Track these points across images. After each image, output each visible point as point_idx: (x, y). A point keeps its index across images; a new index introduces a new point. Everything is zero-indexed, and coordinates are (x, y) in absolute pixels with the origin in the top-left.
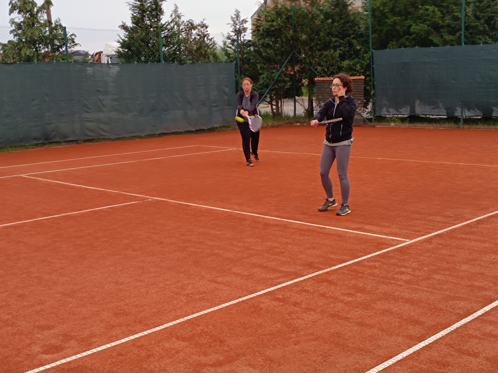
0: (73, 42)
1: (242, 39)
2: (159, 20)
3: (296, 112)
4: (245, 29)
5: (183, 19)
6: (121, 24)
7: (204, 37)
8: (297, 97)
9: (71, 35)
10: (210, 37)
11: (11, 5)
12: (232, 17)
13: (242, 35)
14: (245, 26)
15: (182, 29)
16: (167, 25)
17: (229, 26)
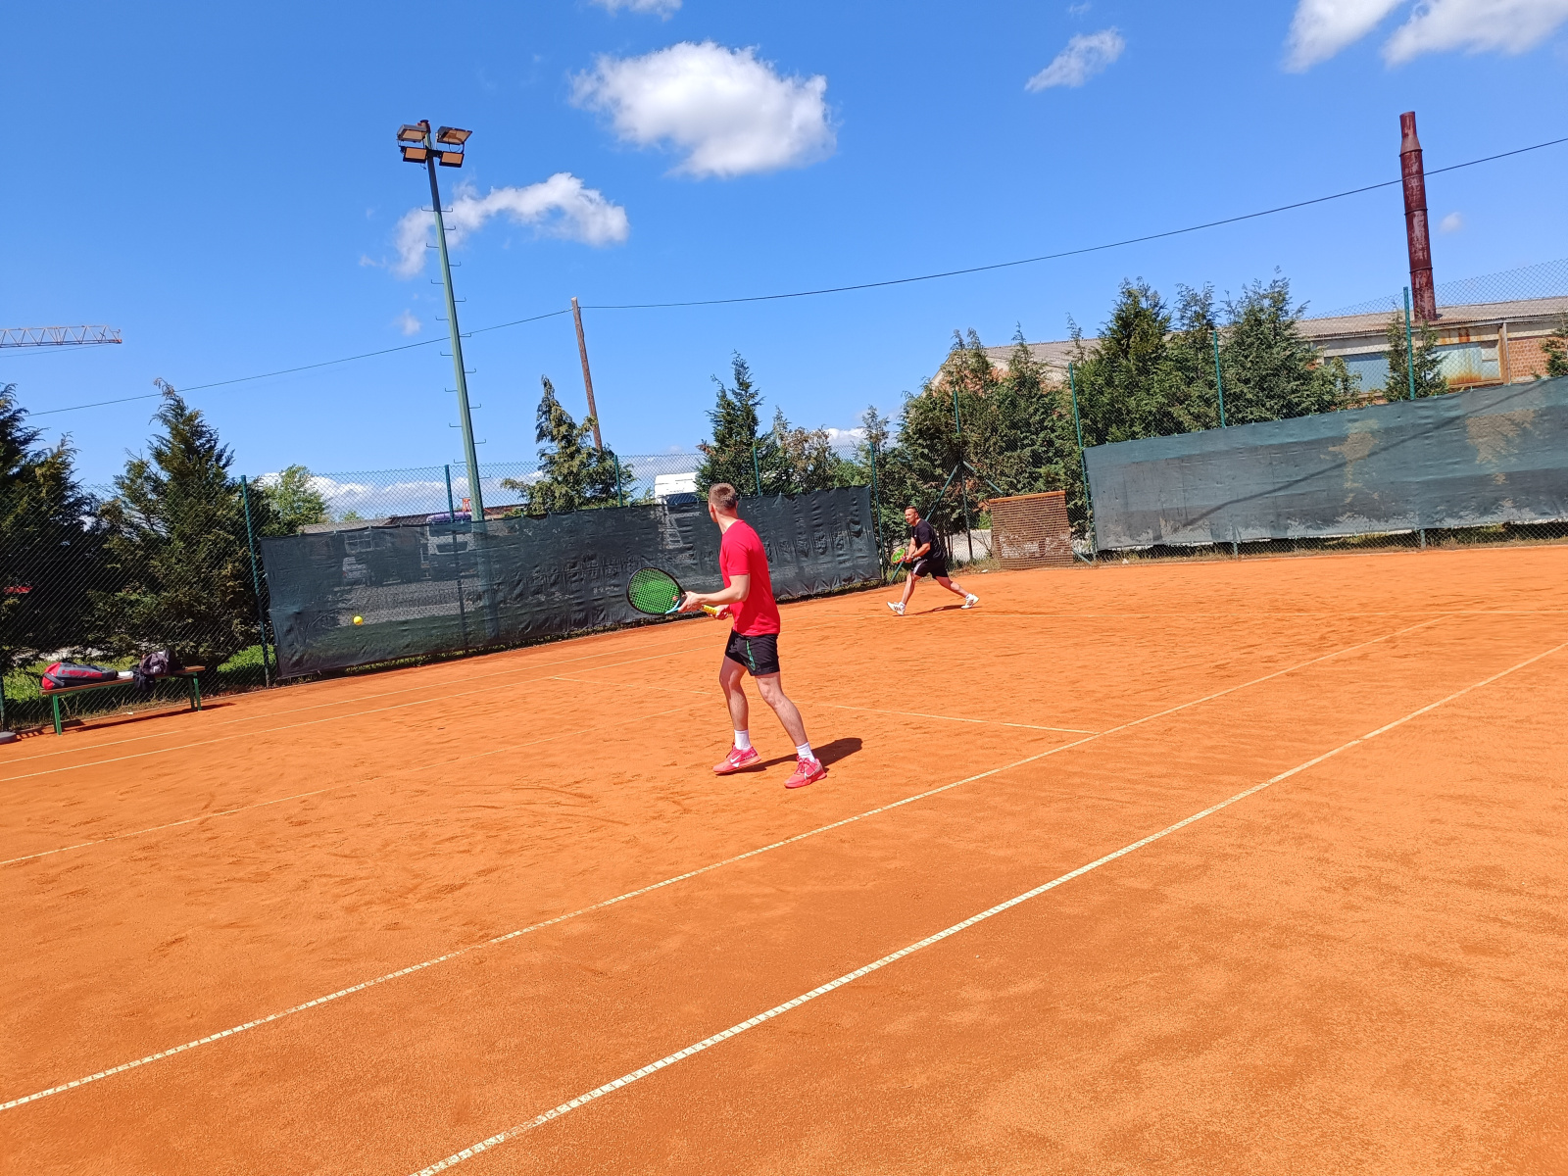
0: (630, 476)
1: (881, 449)
2: (753, 433)
3: (974, 555)
4: (884, 435)
5: (789, 427)
6: (701, 443)
7: (825, 452)
8: (972, 531)
9: (627, 466)
10: (832, 452)
11: (538, 430)
12: (864, 417)
13: (881, 444)
14: (885, 429)
15: (789, 444)
16: (766, 439)
17: (862, 430)
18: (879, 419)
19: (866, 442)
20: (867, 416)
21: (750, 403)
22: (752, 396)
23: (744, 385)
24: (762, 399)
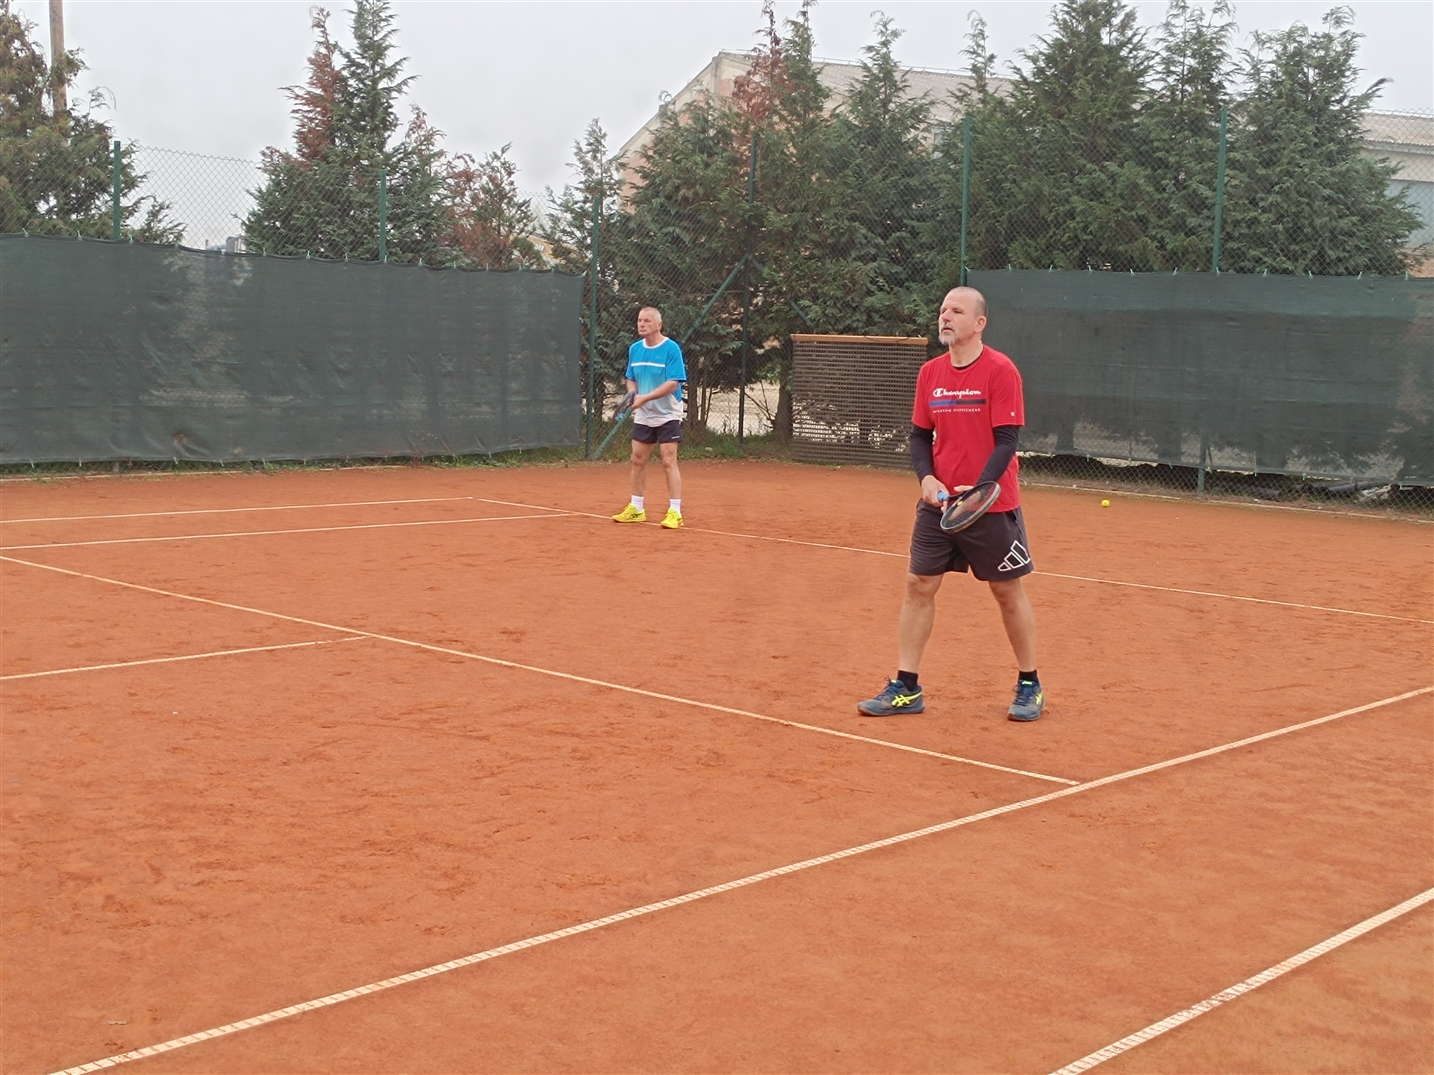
1: (606, 212)
2: (382, 144)
3: (745, 428)
4: (615, 187)
5: (440, 144)
7: (502, 198)
8: (748, 386)
10: (519, 199)
12: (580, 150)
16: (401, 159)
17: (573, 170)
18: (609, 156)
19: (579, 196)
20: (585, 148)
21: (382, 85)
22: (390, 73)
23: (374, 50)
24: (405, 82)
